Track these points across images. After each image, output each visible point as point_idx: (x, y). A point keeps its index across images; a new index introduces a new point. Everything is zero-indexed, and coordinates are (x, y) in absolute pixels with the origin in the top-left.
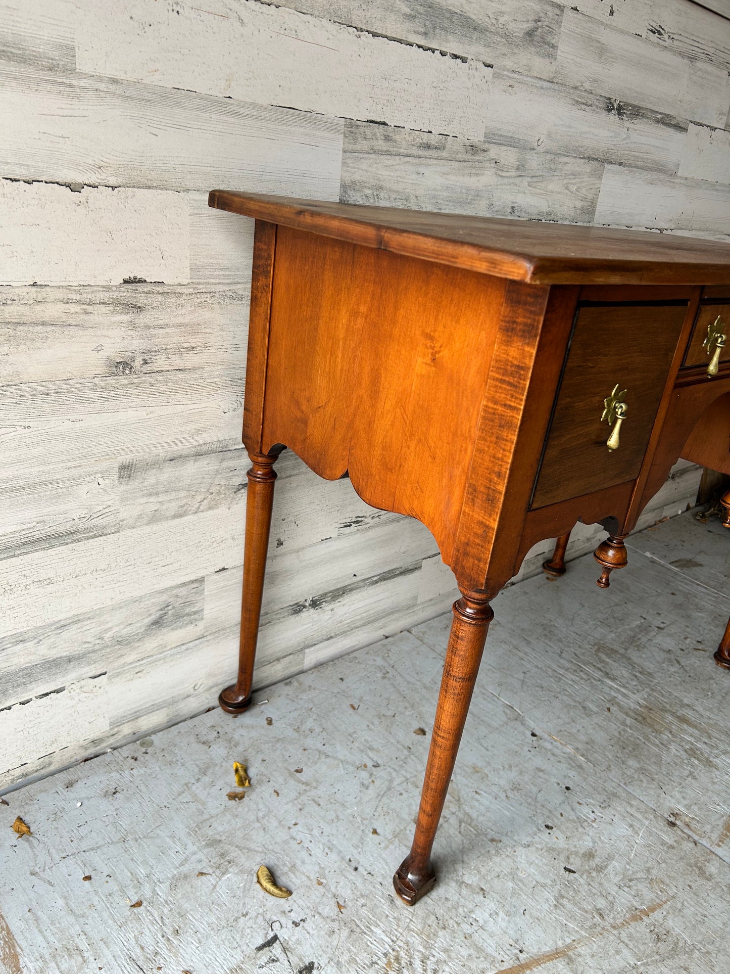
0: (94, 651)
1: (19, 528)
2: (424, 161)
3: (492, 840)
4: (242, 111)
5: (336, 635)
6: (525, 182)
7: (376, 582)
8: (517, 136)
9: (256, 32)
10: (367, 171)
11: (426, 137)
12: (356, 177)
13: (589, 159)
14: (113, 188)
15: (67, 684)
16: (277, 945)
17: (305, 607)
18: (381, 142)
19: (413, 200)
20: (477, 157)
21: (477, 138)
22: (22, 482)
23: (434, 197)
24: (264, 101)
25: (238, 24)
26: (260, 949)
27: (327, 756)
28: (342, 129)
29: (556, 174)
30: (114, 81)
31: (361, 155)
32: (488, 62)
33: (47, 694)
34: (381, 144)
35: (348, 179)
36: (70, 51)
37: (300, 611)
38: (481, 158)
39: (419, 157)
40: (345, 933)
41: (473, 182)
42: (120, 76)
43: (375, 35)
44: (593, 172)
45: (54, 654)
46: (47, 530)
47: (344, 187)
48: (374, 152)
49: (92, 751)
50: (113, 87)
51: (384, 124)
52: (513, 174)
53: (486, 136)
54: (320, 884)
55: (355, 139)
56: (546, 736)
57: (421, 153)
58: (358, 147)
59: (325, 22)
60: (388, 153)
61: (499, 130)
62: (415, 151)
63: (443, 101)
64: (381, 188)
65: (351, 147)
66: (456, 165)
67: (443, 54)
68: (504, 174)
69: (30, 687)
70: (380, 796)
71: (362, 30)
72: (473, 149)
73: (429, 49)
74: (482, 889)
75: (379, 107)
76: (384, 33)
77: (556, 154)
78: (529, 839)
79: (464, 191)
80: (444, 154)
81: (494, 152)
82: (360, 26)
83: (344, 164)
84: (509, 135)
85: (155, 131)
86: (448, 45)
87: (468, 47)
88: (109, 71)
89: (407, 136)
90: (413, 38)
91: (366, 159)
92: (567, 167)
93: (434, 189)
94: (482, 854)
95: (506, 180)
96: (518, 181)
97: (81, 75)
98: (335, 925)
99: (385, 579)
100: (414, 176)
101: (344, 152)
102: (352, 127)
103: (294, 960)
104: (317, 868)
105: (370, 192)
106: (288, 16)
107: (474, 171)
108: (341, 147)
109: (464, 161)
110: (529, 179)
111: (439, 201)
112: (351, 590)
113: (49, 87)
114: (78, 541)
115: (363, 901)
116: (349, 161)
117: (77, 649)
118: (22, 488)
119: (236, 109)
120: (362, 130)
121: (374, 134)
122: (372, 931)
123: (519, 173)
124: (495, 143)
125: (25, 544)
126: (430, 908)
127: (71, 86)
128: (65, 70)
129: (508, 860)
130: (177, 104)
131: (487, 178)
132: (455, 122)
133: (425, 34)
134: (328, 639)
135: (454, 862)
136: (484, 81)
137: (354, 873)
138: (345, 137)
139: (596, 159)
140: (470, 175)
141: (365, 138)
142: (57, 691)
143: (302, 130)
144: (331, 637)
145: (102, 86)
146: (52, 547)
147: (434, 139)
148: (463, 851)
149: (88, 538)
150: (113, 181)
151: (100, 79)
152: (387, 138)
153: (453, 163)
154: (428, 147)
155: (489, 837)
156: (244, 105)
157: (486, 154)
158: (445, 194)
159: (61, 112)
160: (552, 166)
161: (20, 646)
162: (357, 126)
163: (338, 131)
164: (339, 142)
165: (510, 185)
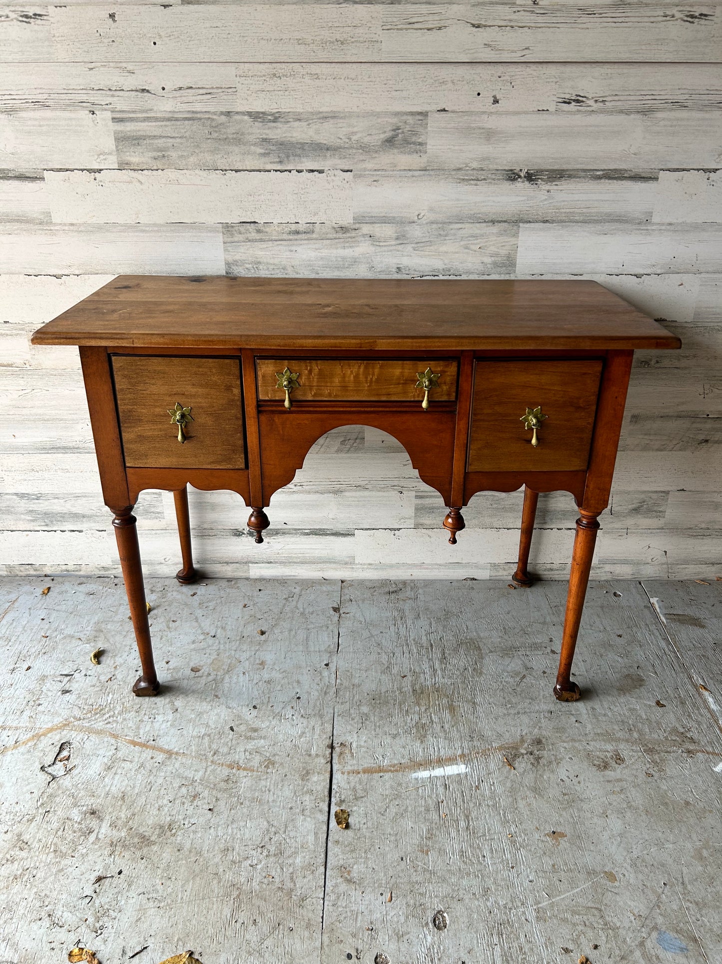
0: (97, 516)
1: (48, 439)
2: (295, 242)
3: (217, 696)
4: (147, 229)
5: (276, 563)
6: (409, 248)
7: (308, 534)
8: (391, 215)
9: (151, 186)
10: (244, 253)
11: (294, 227)
12: (237, 257)
13: (493, 222)
14: (78, 275)
15: (84, 530)
16: (69, 678)
17: (244, 534)
18: (253, 234)
19: (290, 270)
20: (348, 235)
21: (347, 220)
22: (48, 417)
23: (309, 265)
24: (162, 222)
25: (139, 184)
26: (61, 675)
27: (197, 621)
28: (221, 229)
29: (447, 238)
30: (72, 225)
31: (239, 244)
32: (346, 168)
33: (74, 531)
34: (254, 235)
35: (230, 259)
36: (48, 214)
37: (239, 535)
38: (353, 235)
39: (290, 240)
40: (98, 689)
41: (348, 252)
42: (75, 222)
43: (236, 171)
44: (502, 232)
45: (74, 510)
46: (63, 444)
47: (228, 264)
48: (250, 241)
49: (102, 573)
50: (72, 228)
51: (255, 222)
52: (394, 243)
53: (354, 219)
54: (115, 668)
55: (232, 235)
56: (334, 669)
57: (291, 237)
58: (236, 239)
59: (197, 171)
60: (261, 240)
61: (369, 213)
62: (285, 236)
63: (305, 201)
64: (259, 263)
65: (229, 240)
66: (328, 242)
67: (299, 171)
68: (381, 244)
69: (64, 524)
70: (194, 650)
71: (226, 170)
72: (343, 229)
73: (286, 171)
74: (177, 710)
75: (249, 213)
76: (245, 168)
77: (444, 223)
78: (235, 705)
79: (339, 259)
80: (314, 236)
81: (366, 229)
82: (224, 168)
83: (226, 250)
84: (381, 215)
85: (97, 246)
86: (303, 165)
87: (323, 163)
88: (69, 221)
89: (276, 228)
90: (268, 167)
91: (243, 246)
92: (463, 231)
93: (309, 261)
94: (201, 698)
95: (386, 249)
96: (400, 247)
97: (55, 224)
98: (98, 684)
99: (316, 534)
100: (288, 253)
101: (224, 243)
102: (228, 228)
103: (68, 685)
104: (122, 662)
105: (250, 266)
106: (171, 174)
107: (347, 245)
108: (222, 240)
109: (336, 239)
110: (413, 245)
111: (316, 268)
112: (284, 533)
113: (41, 232)
114: (80, 453)
115: (121, 683)
116: (229, 248)
117: (87, 512)
118: (48, 420)
119: (144, 228)
120: (237, 228)
121: (248, 230)
122: (108, 695)
123: (399, 242)
124: (366, 223)
125: (53, 448)
126: (143, 702)
127: (51, 230)
128: (47, 223)
129: (209, 707)
130: (108, 231)
131: (363, 249)
132: (320, 213)
133: (281, 162)
134: (268, 563)
135: (182, 693)
136: (345, 182)
137: (134, 671)
138: (223, 234)
139: (505, 221)
140: (344, 248)
141: (240, 233)
142: (80, 531)
143: (190, 234)
144: (271, 562)
145: (66, 228)
146: (67, 453)
147: (301, 227)
148: (193, 692)
149: (86, 453)
150: (77, 273)
151: (65, 225)
152: (259, 231)
153: (325, 241)
154: (297, 233)
155: (217, 694)
156: (149, 225)
157: (357, 231)
158: (321, 263)
159: (47, 243)
160: (442, 233)
161: (56, 501)
162: (232, 227)
163: (218, 231)
164: (220, 238)
165: (391, 251)
